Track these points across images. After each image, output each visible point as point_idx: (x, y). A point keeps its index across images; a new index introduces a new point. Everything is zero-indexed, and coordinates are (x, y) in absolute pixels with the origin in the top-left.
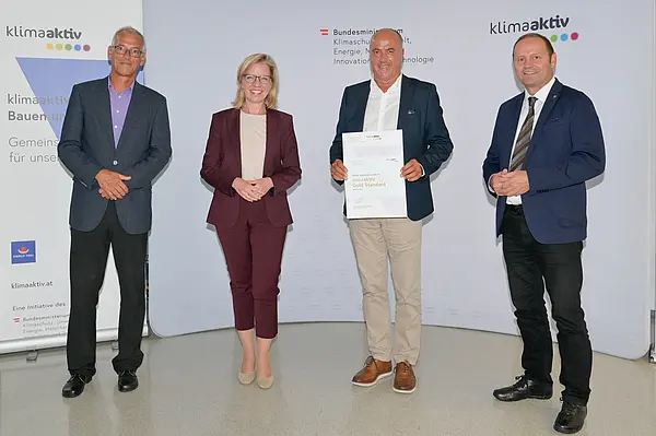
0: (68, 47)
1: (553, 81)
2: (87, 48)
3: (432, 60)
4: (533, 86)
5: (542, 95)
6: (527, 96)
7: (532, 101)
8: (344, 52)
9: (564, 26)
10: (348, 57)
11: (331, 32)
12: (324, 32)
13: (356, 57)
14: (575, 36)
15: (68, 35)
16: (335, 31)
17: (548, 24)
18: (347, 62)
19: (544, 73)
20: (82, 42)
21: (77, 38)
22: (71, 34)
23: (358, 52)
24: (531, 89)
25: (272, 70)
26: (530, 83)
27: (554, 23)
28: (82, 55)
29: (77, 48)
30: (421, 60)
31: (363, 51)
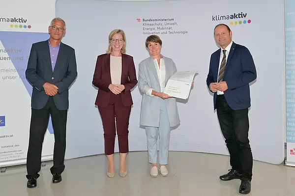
0: (21, 26)
1: (232, 43)
2: (29, 27)
3: (187, 32)
4: (224, 45)
5: (228, 49)
6: (222, 50)
7: (224, 51)
8: (148, 29)
9: (245, 17)
11: (142, 20)
12: (139, 20)
13: (153, 31)
14: (249, 21)
15: (21, 21)
16: (144, 20)
17: (238, 16)
18: (149, 33)
19: (228, 40)
20: (27, 24)
21: (25, 22)
22: (22, 20)
25: (123, 36)
26: (222, 44)
27: (240, 16)
28: (27, 30)
29: (25, 27)
30: (182, 32)
31: (156, 29)
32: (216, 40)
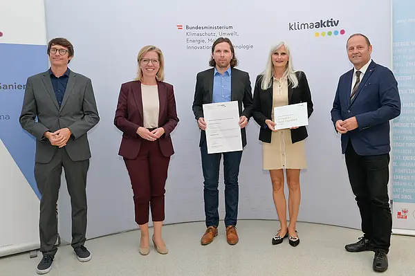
1: (370, 61)
3: (252, 47)
4: (358, 65)
6: (355, 70)
7: (359, 73)
8: (194, 41)
9: (336, 25)
10: (196, 44)
11: (184, 27)
12: (180, 27)
13: (202, 44)
14: (343, 32)
16: (187, 27)
17: (326, 24)
18: (195, 48)
23: (203, 41)
24: (358, 67)
25: (159, 55)
27: (330, 24)
30: (244, 47)
31: (206, 40)
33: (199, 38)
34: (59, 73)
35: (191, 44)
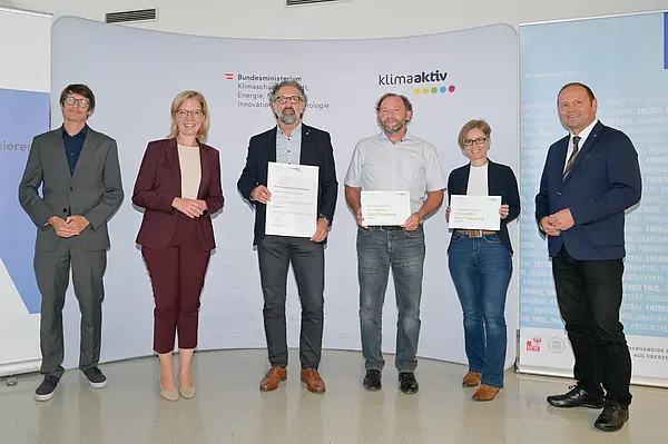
1: (595, 122)
3: (327, 106)
4: (576, 127)
5: (584, 135)
6: (572, 136)
7: (577, 140)
9: (443, 79)
10: (251, 100)
11: (236, 77)
12: (230, 76)
13: (259, 101)
14: (452, 89)
16: (240, 77)
17: (429, 78)
18: (251, 105)
19: (587, 116)
23: (261, 96)
24: (576, 131)
25: (202, 105)
26: (574, 124)
27: (434, 77)
30: (317, 106)
31: (265, 96)
32: (560, 115)
33: (255, 92)
34: (73, 131)
35: (244, 100)
